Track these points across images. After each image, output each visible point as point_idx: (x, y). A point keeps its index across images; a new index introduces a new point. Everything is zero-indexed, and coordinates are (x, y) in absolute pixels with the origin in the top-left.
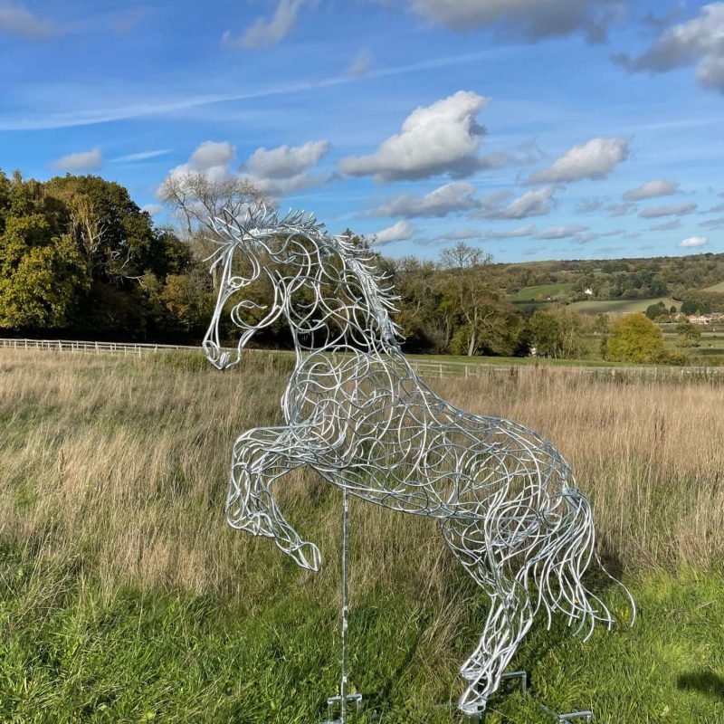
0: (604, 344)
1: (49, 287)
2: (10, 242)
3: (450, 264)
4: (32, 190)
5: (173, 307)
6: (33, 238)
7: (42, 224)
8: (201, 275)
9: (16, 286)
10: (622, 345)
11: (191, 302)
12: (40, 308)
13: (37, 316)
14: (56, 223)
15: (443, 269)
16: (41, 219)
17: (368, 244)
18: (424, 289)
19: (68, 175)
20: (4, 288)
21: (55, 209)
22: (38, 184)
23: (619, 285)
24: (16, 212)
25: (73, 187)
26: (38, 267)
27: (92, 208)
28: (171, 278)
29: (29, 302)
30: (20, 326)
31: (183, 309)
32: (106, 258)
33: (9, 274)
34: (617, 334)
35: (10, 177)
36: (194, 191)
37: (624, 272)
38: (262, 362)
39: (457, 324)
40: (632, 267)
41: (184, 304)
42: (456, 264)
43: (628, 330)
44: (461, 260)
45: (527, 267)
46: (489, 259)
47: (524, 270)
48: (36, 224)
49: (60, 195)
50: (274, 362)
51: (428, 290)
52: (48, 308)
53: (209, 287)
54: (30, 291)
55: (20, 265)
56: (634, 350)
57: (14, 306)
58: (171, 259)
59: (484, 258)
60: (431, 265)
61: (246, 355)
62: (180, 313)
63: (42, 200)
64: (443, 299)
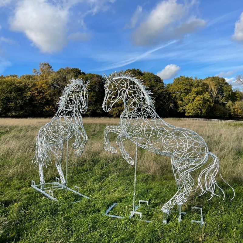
1: (201, 105)
2: (192, 94)
4: (199, 81)
5: (237, 110)
6: (198, 93)
7: (201, 90)
9: (193, 105)
12: (199, 110)
13: (198, 113)
14: (205, 89)
16: (201, 88)
20: (191, 106)
21: (205, 86)
22: (201, 80)
24: (194, 87)
25: (210, 79)
26: (199, 100)
27: (215, 85)
28: (237, 102)
29: (196, 109)
30: (194, 115)
31: (240, 111)
32: (218, 97)
33: (192, 102)
35: (194, 79)
41: (240, 109)
48: (199, 90)
49: (207, 82)
52: (201, 111)
54: (197, 106)
55: (195, 100)
57: (193, 110)
58: (238, 97)
62: (239, 112)
63: (202, 84)
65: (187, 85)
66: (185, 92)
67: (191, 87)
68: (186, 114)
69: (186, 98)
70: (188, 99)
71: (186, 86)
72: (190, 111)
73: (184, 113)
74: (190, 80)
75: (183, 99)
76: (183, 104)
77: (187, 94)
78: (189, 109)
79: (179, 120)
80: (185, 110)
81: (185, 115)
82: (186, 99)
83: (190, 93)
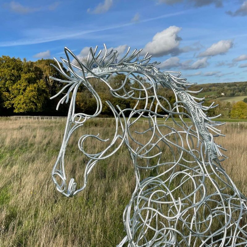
0: (230, 112)
1: (36, 97)
2: (22, 83)
4: (30, 64)
5: (79, 103)
6: (30, 81)
7: (33, 76)
8: (88, 92)
9: (25, 98)
10: (237, 113)
11: (85, 102)
12: (33, 105)
13: (32, 108)
14: (38, 76)
16: (33, 74)
17: (146, 79)
18: (165, 95)
19: (42, 59)
20: (21, 98)
21: (38, 71)
22: (32, 63)
23: (233, 91)
24: (24, 72)
25: (44, 63)
26: (32, 91)
27: (50, 70)
29: (29, 103)
30: (27, 112)
31: (82, 104)
32: (56, 87)
33: (22, 93)
34: (234, 109)
35: (23, 61)
36: (85, 63)
37: (235, 87)
38: (110, 123)
40: (238, 85)
41: (82, 102)
43: (238, 107)
45: (201, 86)
47: (200, 87)
48: (31, 76)
49: (40, 66)
50: (114, 123)
51: (167, 95)
52: (36, 105)
53: (91, 96)
54: (30, 99)
55: (26, 90)
56: (240, 114)
57: (24, 105)
61: (104, 121)
62: (81, 106)
63: (33, 68)
64: (172, 98)
65: (13, 69)
66: (11, 80)
67: (19, 72)
68: (16, 111)
69: (13, 87)
70: (17, 89)
71: (13, 71)
72: (20, 106)
73: (13, 108)
74: (18, 62)
75: (10, 89)
76: (11, 96)
77: (14, 82)
78: (19, 104)
79: (7, 119)
80: (13, 104)
81: (14, 111)
82: (14, 90)
83: (19, 81)
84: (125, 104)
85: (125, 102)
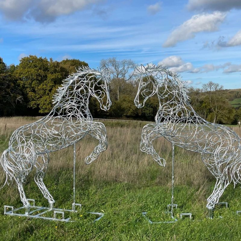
2: (49, 83)
3: (206, 89)
4: (56, 65)
6: (56, 82)
7: (60, 77)
8: (114, 94)
14: (64, 76)
15: (203, 91)
16: (59, 75)
18: (196, 99)
19: (67, 59)
20: (47, 99)
21: (64, 72)
22: (58, 63)
24: (51, 72)
25: (69, 63)
33: (48, 94)
35: (49, 60)
36: (111, 64)
38: (136, 125)
39: (209, 112)
42: (209, 90)
44: (210, 88)
45: (237, 91)
46: (221, 88)
47: (236, 92)
48: (57, 77)
49: (65, 66)
50: (140, 125)
51: (198, 99)
53: (116, 98)
55: (52, 91)
59: (220, 87)
60: (199, 90)
61: (130, 122)
63: (59, 68)
64: (203, 103)
65: (40, 69)
66: (37, 80)
67: (46, 72)
68: (41, 111)
69: (39, 88)
70: (43, 89)
71: (39, 71)
72: (45, 107)
73: (38, 109)
74: (45, 62)
75: (36, 89)
76: (36, 96)
77: (41, 82)
78: (44, 104)
79: (33, 119)
80: (39, 105)
81: (39, 112)
82: (40, 90)
83: (45, 82)
84: (152, 107)
85: (151, 106)
